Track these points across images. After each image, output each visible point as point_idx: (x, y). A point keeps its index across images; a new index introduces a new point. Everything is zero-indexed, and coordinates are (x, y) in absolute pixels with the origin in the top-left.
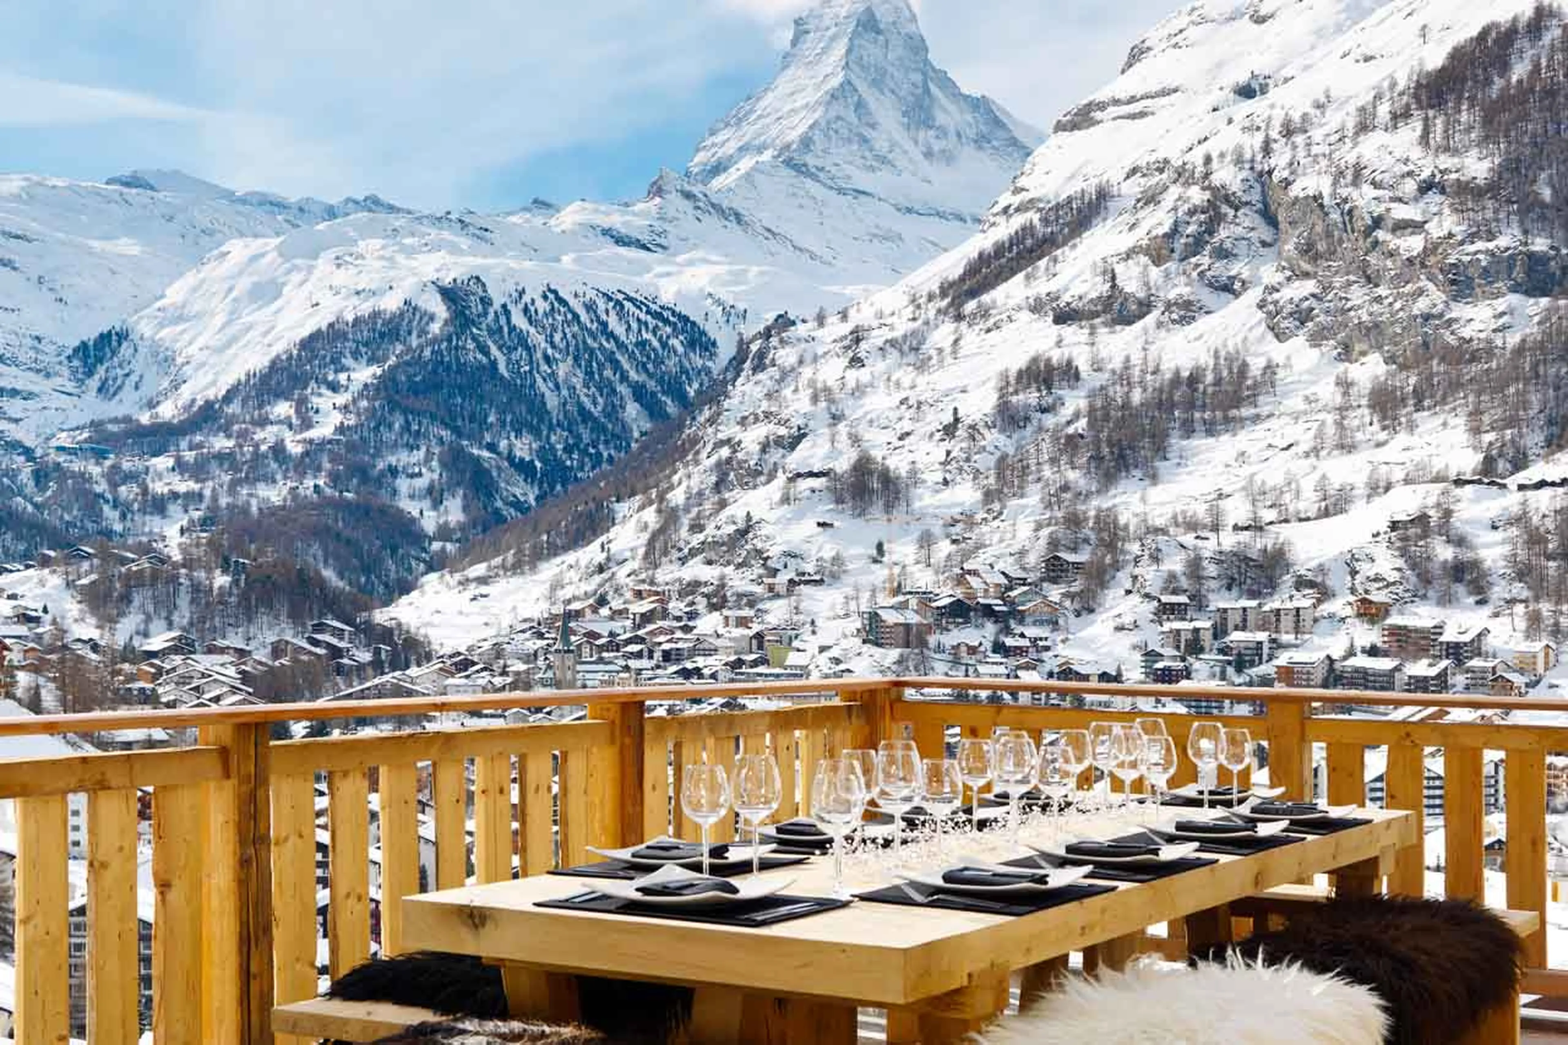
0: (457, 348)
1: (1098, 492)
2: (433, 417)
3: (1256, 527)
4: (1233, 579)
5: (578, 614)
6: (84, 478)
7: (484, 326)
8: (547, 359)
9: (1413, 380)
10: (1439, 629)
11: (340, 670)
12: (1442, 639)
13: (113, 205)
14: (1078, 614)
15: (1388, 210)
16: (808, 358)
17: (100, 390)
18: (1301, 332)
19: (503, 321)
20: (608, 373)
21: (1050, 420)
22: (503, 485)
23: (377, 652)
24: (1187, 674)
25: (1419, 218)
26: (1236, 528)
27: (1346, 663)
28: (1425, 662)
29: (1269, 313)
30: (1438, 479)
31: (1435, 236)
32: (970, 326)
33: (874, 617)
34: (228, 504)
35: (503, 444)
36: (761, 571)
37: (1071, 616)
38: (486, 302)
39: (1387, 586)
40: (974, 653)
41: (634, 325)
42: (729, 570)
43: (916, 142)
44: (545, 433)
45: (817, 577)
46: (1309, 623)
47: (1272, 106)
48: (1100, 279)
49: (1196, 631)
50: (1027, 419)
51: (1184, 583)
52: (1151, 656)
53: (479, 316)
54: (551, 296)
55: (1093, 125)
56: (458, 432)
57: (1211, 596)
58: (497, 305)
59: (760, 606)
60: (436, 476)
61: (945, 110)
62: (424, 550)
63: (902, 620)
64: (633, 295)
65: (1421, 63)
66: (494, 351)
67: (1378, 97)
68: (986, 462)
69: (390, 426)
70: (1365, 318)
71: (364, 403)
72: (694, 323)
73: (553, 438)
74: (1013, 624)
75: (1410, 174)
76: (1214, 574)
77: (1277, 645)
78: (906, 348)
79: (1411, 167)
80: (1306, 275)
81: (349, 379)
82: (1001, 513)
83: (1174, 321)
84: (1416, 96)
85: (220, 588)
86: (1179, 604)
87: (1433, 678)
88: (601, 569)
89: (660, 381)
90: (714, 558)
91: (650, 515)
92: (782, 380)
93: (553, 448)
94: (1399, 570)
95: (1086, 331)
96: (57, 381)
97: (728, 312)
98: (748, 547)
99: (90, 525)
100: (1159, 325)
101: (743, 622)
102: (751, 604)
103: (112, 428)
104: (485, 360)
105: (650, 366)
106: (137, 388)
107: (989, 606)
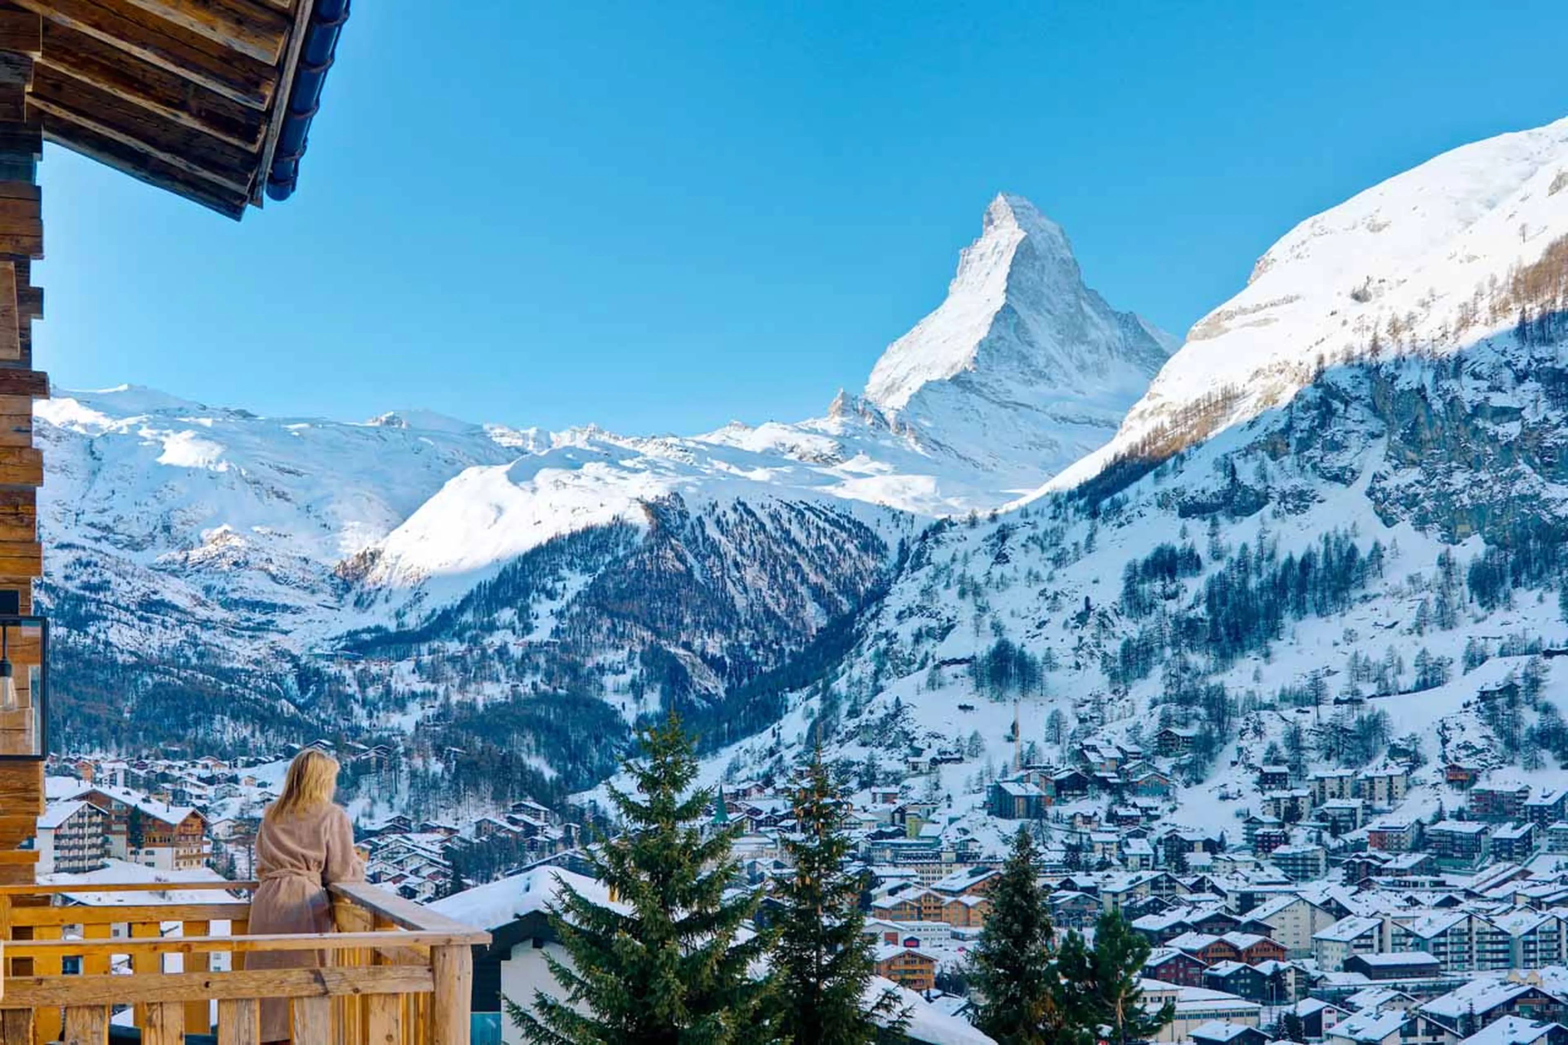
0: (657, 557)
1: (1216, 670)
2: (636, 619)
3: (1355, 700)
4: (1331, 750)
5: (746, 793)
6: (339, 679)
7: (681, 537)
8: (736, 564)
9: (1511, 558)
10: (1525, 792)
11: (533, 846)
12: (1527, 803)
13: (371, 442)
14: (1188, 785)
15: (1487, 399)
16: (960, 556)
17: (356, 604)
18: (1406, 516)
19: (698, 531)
20: (790, 576)
21: (1172, 606)
22: (696, 679)
23: (568, 830)
24: (1286, 840)
25: (1516, 405)
26: (1337, 702)
27: (1437, 826)
28: (1510, 825)
29: (1376, 500)
30: (1532, 650)
31: (1531, 421)
32: (1105, 522)
33: (998, 790)
34: (458, 702)
35: (697, 643)
36: (908, 751)
37: (1180, 786)
38: (684, 515)
39: (1475, 754)
40: (1090, 823)
41: (814, 532)
42: (879, 751)
43: (1071, 357)
44: (734, 631)
45: (957, 756)
46: (1401, 790)
47: (1381, 308)
48: (1221, 474)
49: (1295, 799)
50: (1152, 606)
51: (1284, 753)
52: (1251, 822)
53: (678, 528)
54: (740, 508)
55: (1221, 333)
56: (657, 633)
57: (1310, 766)
58: (693, 517)
59: (905, 783)
60: (638, 672)
61: (1095, 326)
62: (624, 739)
63: (1023, 793)
64: (812, 504)
65: (1520, 261)
66: (690, 559)
67: (1479, 294)
68: (1114, 647)
69: (599, 631)
70: (1466, 501)
71: (576, 609)
72: (867, 529)
73: (741, 636)
74: (1126, 795)
75: (1508, 364)
76: (1314, 745)
77: (1370, 811)
78: (1046, 544)
79: (1510, 358)
80: (1414, 463)
81: (564, 587)
82: (1126, 693)
83: (1289, 511)
84: (1515, 291)
85: (434, 774)
86: (1280, 774)
87: (1517, 840)
88: (772, 752)
89: (837, 583)
90: (868, 740)
91: (816, 703)
92: (936, 576)
93: (741, 646)
94: (1487, 737)
95: (1208, 522)
96: (320, 597)
97: (896, 516)
98: (897, 729)
99: (342, 723)
100: (1276, 514)
101: (888, 798)
102: (897, 782)
103: (366, 637)
104: (682, 568)
105: (828, 570)
106: (387, 601)
107: (1105, 778)
